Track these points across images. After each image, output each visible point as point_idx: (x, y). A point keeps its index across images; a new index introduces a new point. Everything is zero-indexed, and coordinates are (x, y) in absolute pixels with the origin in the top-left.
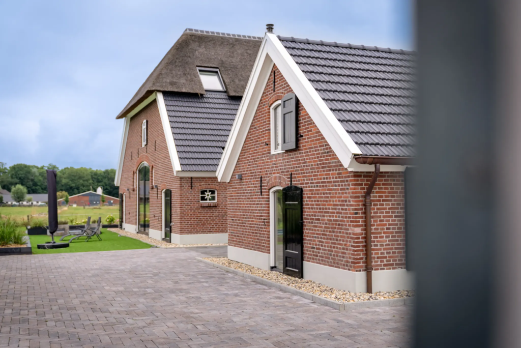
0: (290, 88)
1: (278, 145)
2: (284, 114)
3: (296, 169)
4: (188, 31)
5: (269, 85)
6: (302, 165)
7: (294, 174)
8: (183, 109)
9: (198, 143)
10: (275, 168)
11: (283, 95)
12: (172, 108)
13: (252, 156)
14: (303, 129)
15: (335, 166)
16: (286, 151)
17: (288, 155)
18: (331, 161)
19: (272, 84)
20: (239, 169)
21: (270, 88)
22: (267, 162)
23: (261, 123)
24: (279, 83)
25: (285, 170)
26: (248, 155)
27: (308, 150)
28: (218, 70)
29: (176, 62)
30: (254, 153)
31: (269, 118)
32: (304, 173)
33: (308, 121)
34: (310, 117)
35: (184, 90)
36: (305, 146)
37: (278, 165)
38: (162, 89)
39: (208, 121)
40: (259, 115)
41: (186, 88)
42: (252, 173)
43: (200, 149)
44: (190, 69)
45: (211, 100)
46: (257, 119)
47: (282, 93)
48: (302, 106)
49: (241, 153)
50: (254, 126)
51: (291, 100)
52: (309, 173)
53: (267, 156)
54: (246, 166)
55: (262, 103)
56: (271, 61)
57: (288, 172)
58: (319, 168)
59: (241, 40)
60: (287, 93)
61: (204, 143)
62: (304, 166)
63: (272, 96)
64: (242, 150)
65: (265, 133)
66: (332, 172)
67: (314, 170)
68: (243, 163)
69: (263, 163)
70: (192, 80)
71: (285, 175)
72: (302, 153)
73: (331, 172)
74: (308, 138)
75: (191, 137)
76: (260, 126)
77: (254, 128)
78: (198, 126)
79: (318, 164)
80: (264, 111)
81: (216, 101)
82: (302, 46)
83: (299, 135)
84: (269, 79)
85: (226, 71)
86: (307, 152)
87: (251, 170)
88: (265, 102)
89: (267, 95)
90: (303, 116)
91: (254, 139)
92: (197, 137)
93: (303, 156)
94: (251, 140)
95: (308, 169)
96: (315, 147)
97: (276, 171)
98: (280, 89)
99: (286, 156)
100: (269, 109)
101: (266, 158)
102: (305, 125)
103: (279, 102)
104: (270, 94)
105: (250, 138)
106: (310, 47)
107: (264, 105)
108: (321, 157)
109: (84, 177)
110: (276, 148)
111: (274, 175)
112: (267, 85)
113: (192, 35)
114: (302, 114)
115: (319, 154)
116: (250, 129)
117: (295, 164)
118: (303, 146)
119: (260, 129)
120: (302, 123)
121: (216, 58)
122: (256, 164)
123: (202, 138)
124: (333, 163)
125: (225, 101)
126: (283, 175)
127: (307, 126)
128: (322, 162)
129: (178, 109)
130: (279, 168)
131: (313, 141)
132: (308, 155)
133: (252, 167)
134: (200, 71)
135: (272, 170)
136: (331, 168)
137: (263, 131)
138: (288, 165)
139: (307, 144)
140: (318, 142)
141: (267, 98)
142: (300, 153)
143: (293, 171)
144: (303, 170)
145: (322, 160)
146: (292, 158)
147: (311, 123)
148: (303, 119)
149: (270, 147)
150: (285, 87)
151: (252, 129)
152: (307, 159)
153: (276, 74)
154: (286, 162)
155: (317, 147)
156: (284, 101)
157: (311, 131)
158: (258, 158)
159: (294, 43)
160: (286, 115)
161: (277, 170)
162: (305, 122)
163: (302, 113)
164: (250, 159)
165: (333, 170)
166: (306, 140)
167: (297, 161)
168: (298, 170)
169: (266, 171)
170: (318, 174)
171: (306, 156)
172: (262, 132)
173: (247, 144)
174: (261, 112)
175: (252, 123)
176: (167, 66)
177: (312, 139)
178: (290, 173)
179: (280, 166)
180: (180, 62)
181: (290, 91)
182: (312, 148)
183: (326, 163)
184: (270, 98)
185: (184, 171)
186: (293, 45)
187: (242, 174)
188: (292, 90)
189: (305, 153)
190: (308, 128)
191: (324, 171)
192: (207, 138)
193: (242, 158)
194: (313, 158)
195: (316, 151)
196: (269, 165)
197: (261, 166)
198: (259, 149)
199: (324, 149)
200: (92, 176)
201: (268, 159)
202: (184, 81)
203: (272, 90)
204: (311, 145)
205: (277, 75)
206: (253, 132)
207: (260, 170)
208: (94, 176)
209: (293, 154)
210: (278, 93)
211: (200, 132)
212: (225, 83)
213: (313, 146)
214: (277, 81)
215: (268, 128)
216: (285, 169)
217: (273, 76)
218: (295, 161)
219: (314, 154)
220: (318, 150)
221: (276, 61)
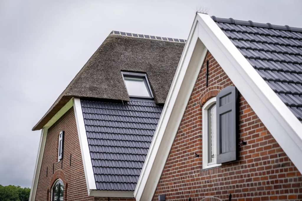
0: (229, 80)
1: (213, 156)
2: (221, 115)
3: (236, 189)
4: (114, 34)
5: (201, 79)
6: (246, 183)
7: (234, 196)
8: (103, 117)
9: (118, 157)
10: (208, 188)
11: (218, 90)
12: (90, 116)
13: (179, 172)
14: (246, 134)
15: (294, 186)
16: (222, 164)
17: (226, 170)
18: (288, 178)
19: (204, 77)
20: (163, 189)
21: (202, 83)
22: (197, 179)
23: (191, 128)
24: (214, 76)
25: (221, 191)
26: (173, 169)
27: (254, 163)
28: (145, 75)
29: (98, 66)
30: (180, 168)
31: (201, 121)
32: (248, 195)
33: (253, 123)
34: (256, 117)
35: (105, 97)
36: (250, 156)
37: (213, 183)
38: (80, 95)
39: (131, 132)
40: (188, 118)
41: (107, 94)
42: (178, 193)
43: (121, 164)
44: (113, 73)
45: (136, 108)
46: (185, 123)
47: (218, 87)
48: (246, 102)
49: (165, 168)
50: (181, 132)
51: (230, 95)
52: (256, 194)
53: (198, 172)
54: (171, 184)
55: (192, 102)
56: (204, 47)
57: (225, 192)
58: (270, 188)
59: (173, 43)
60: (224, 87)
61: (125, 157)
62: (248, 185)
63: (205, 93)
64: (166, 164)
65: (196, 141)
66: (290, 194)
67: (262, 191)
68: (167, 181)
69: (192, 180)
70: (115, 86)
71: (221, 197)
72: (246, 167)
73: (288, 195)
74: (253, 146)
75: (110, 150)
76: (188, 133)
77: (182, 135)
78: (120, 137)
79: (268, 183)
80: (194, 112)
81: (141, 109)
82: (244, 29)
83: (241, 142)
84: (201, 72)
85: (154, 76)
86: (253, 165)
87: (177, 190)
88: (195, 101)
89: (198, 92)
90: (246, 116)
91: (182, 150)
92: (117, 150)
93: (247, 171)
94: (178, 151)
95: (254, 189)
96: (263, 159)
97: (209, 192)
98: (215, 83)
99: (223, 171)
100: (201, 110)
101: (197, 174)
102: (250, 128)
103: (214, 100)
104: (202, 90)
105: (177, 148)
106: (255, 30)
107: (195, 105)
108: (273, 172)
109: (11, 196)
110: (209, 161)
111: (206, 197)
112: (198, 80)
113: (118, 38)
114: (244, 114)
115: (270, 167)
116: (176, 137)
117: (236, 182)
118: (246, 157)
119: (189, 136)
120: (245, 125)
121: (143, 62)
122: (183, 182)
123: (123, 151)
124: (291, 180)
125: (152, 110)
126: (218, 197)
127: (252, 130)
128: (274, 180)
129: (97, 117)
130: (214, 187)
131: (261, 149)
132: (255, 170)
133: (179, 186)
134: (125, 76)
135: (205, 191)
136: (289, 189)
137: (193, 138)
138: (226, 183)
139: (252, 154)
140: (268, 150)
141: (198, 96)
142: (242, 167)
143: (233, 192)
144: (247, 190)
145: (275, 177)
146: (231, 174)
147: (259, 125)
148: (246, 121)
149: (201, 160)
150: (221, 80)
151: (179, 136)
152: (252, 175)
153: (209, 65)
154: (222, 180)
155: (267, 158)
156: (221, 98)
157: (257, 135)
158: (186, 174)
159: (234, 25)
160: (223, 117)
161: (210, 190)
162: (249, 124)
163: (245, 112)
164: (177, 176)
165: (291, 191)
166: (251, 149)
167: (238, 177)
168: (240, 191)
169: (197, 191)
170: (269, 196)
171: (251, 170)
172: (191, 139)
173: (172, 156)
174: (191, 113)
175: (179, 129)
176: (87, 70)
177: (260, 147)
178: (229, 194)
179: (215, 185)
180: (102, 66)
181: (228, 85)
182: (259, 159)
183: (281, 181)
184: (202, 95)
185: (99, 190)
186: (232, 27)
187: (166, 195)
188: (231, 83)
189: (249, 166)
190: (254, 132)
191: (277, 192)
192: (130, 151)
193: (167, 174)
194: (260, 174)
195: (265, 163)
196: (200, 183)
197: (190, 184)
198: (188, 162)
199: (277, 161)
200: (20, 194)
201: (199, 175)
202: (106, 87)
203: (204, 85)
204: (258, 155)
205: (211, 66)
206: (180, 140)
207: (188, 190)
208: (22, 195)
209: (232, 169)
210: (212, 88)
211: (122, 144)
212: (152, 90)
213: (261, 157)
214: (211, 73)
215: (199, 134)
216: (221, 188)
217: (206, 67)
218: (235, 177)
219: (262, 169)
220: (269, 162)
221: (209, 46)
